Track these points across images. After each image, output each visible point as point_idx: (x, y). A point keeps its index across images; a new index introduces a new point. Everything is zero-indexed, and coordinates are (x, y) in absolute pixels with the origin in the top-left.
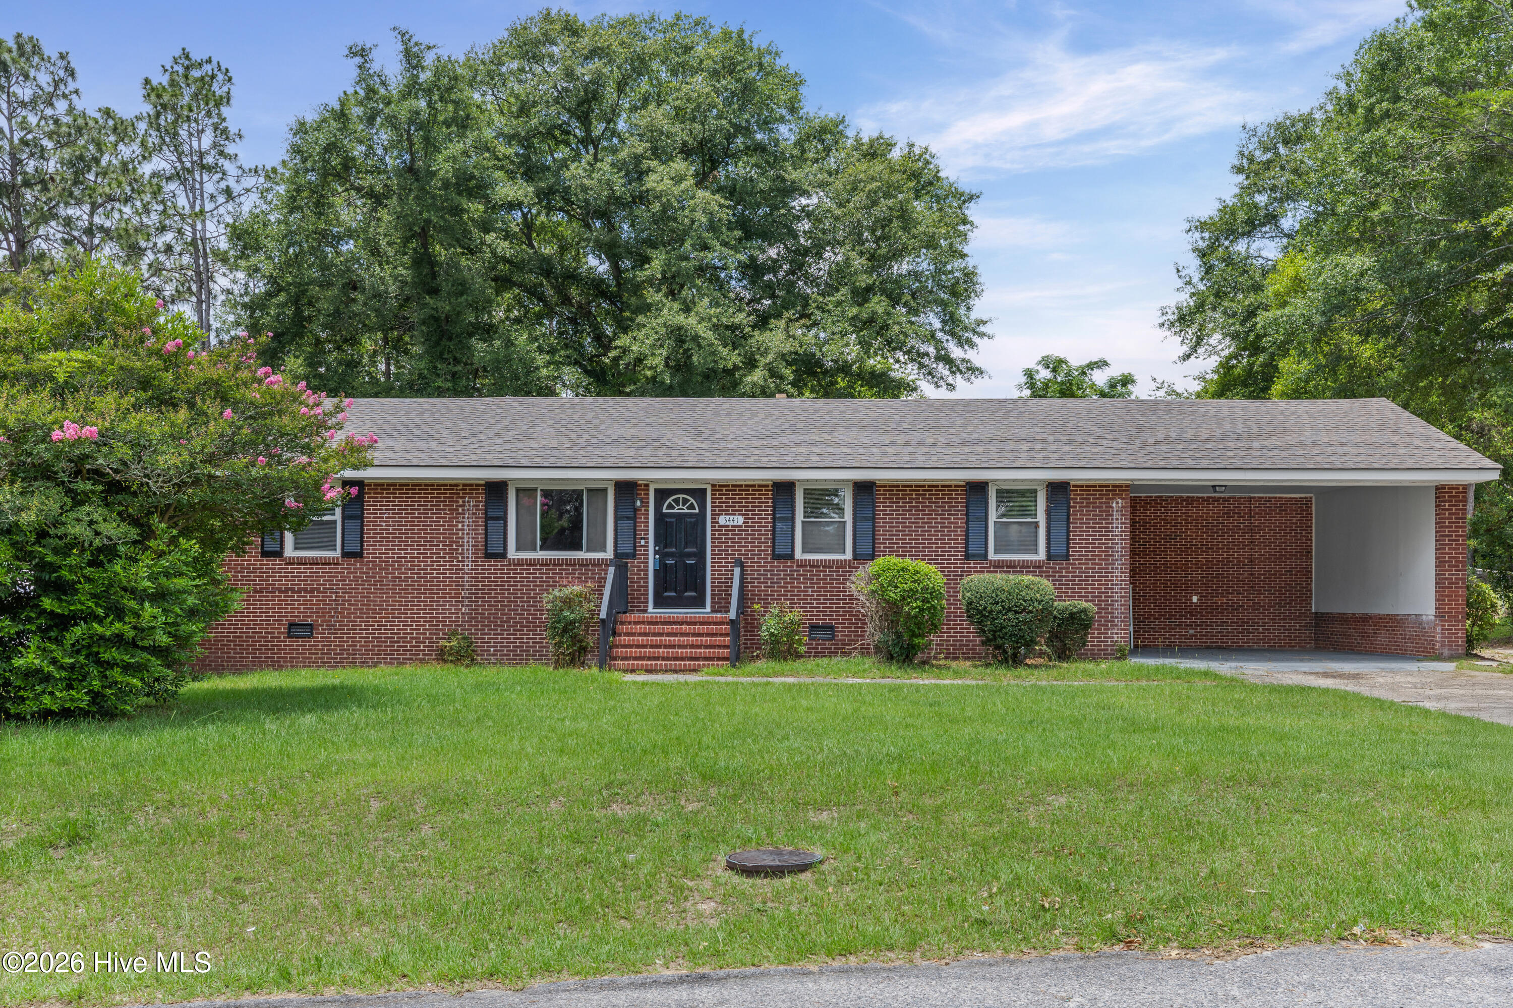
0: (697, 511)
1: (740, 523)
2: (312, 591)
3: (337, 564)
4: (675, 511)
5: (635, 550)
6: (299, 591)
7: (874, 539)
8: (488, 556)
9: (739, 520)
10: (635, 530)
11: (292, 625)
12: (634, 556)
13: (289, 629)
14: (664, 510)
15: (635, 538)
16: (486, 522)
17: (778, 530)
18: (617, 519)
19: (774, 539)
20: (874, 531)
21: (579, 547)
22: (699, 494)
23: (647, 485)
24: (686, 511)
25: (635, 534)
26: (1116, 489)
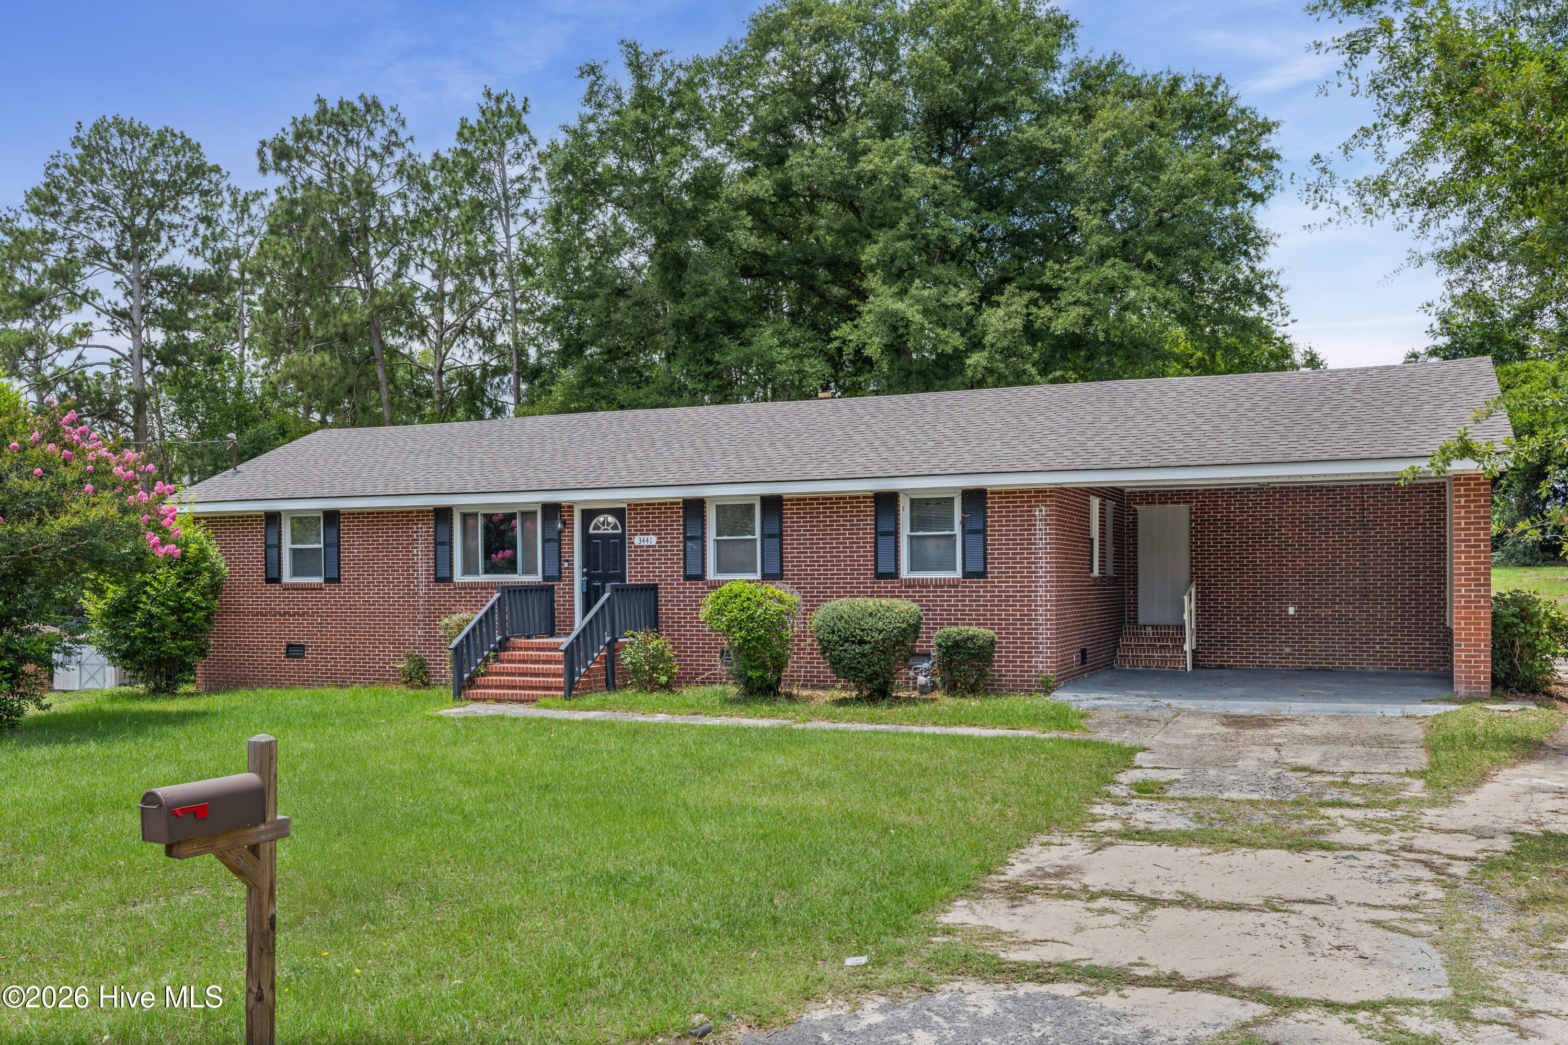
0: (620, 531)
1: (654, 543)
2: (303, 614)
3: (321, 589)
4: (601, 532)
5: (560, 573)
6: (294, 615)
7: (781, 558)
8: (438, 580)
9: (653, 540)
10: (560, 553)
11: (289, 646)
12: (559, 578)
13: (287, 650)
14: (591, 531)
15: (560, 561)
16: (435, 547)
17: (688, 549)
18: (545, 541)
19: (685, 559)
20: (781, 549)
21: (513, 570)
22: (619, 513)
23: (572, 507)
24: (611, 531)
25: (560, 557)
26: (1038, 495)
